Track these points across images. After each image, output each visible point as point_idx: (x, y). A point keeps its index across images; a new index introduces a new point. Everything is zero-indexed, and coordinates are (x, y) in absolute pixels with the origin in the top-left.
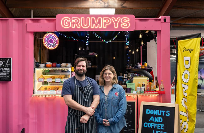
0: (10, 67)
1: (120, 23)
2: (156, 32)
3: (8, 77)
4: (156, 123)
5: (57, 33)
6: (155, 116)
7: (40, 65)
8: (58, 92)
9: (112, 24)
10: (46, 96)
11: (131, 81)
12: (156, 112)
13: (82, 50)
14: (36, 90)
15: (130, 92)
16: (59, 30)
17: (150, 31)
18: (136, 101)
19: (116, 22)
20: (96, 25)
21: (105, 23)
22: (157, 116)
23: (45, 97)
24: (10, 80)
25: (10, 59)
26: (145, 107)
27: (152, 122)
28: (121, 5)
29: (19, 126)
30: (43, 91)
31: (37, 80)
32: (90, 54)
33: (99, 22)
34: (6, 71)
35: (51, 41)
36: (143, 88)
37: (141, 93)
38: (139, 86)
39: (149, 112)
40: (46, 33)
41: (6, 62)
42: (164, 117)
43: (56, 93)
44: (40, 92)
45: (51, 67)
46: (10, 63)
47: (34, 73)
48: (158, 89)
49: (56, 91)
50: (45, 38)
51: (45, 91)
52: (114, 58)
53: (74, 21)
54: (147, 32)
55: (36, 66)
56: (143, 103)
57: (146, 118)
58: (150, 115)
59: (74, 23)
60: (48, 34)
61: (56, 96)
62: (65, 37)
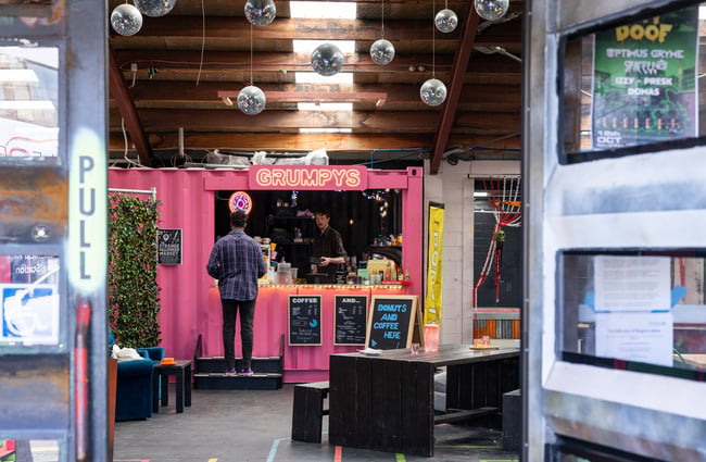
0: (180, 243)
1: (345, 178)
2: (401, 190)
3: (177, 259)
4: (389, 321)
5: (249, 192)
6: (388, 313)
9: (333, 180)
11: (364, 266)
12: (391, 308)
13: (282, 207)
15: (360, 283)
16: (252, 188)
17: (392, 190)
18: (367, 296)
19: (339, 177)
20: (309, 182)
21: (322, 178)
22: (391, 313)
24: (179, 262)
25: (180, 231)
26: (378, 302)
27: (384, 321)
28: (361, 123)
29: (192, 332)
32: (300, 214)
33: (314, 177)
34: (173, 249)
35: (241, 204)
36: (379, 276)
37: (375, 283)
38: (375, 273)
39: (382, 308)
40: (234, 191)
41: (173, 236)
42: (399, 314)
46: (179, 236)
48: (401, 278)
50: (232, 200)
52: (351, 222)
53: (275, 175)
54: (387, 190)
56: (374, 297)
57: (378, 316)
58: (383, 312)
59: (275, 178)
60: (236, 194)
62: (263, 198)
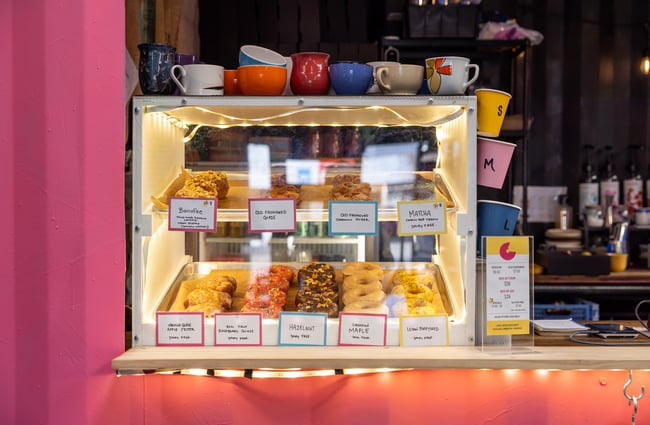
7: (184, 70)
8: (358, 327)
10: (248, 373)
14: (146, 313)
23: (235, 381)
30: (209, 322)
31: (158, 209)
32: (493, 31)
43: (332, 339)
44: (187, 327)
45: (278, 92)
47: (129, 146)
49: (332, 322)
51: (235, 320)
55: (144, 77)
61: (347, 372)
